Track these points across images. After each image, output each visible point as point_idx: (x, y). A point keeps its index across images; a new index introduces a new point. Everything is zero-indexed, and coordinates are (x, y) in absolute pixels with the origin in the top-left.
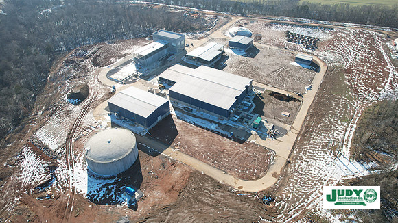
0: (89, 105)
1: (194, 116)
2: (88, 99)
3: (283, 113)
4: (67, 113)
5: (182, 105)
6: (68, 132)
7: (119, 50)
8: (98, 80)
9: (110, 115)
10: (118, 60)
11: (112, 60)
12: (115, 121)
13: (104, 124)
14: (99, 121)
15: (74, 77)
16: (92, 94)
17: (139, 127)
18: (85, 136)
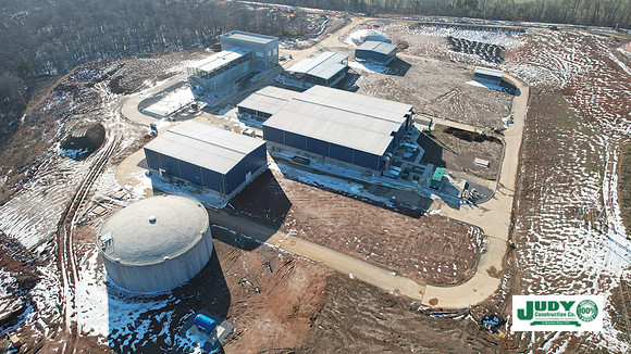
0: (105, 159)
1: (315, 171)
2: (104, 149)
3: (477, 160)
4: (61, 175)
5: (289, 153)
6: (61, 210)
7: (158, 67)
8: (122, 116)
9: (149, 175)
10: (159, 83)
11: (146, 82)
12: (159, 186)
13: (139, 191)
14: (128, 187)
15: (75, 112)
16: (111, 139)
17: (209, 195)
18: (99, 215)
